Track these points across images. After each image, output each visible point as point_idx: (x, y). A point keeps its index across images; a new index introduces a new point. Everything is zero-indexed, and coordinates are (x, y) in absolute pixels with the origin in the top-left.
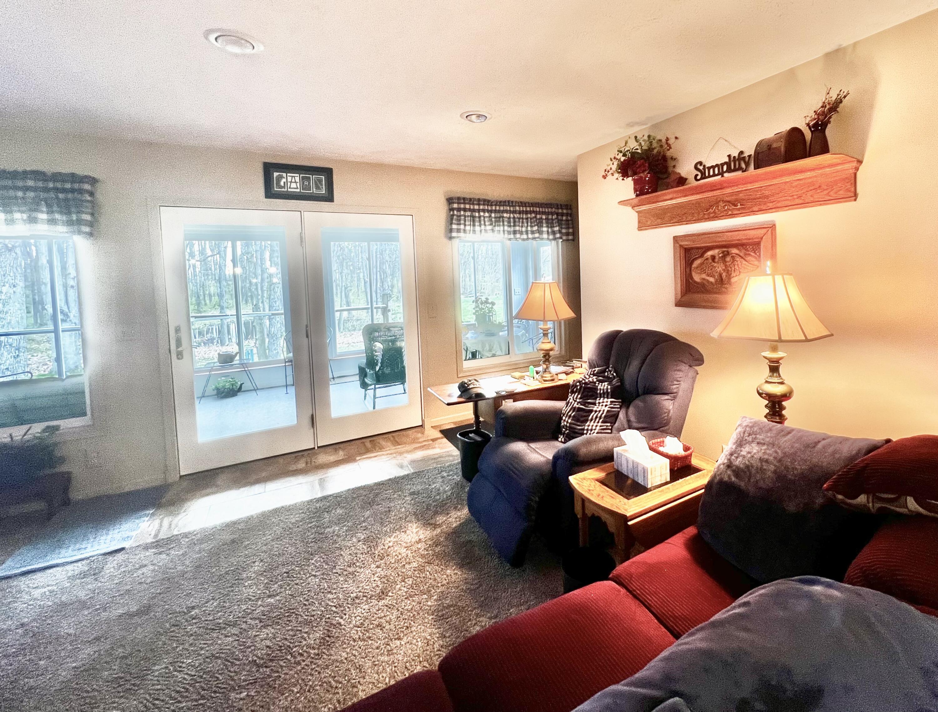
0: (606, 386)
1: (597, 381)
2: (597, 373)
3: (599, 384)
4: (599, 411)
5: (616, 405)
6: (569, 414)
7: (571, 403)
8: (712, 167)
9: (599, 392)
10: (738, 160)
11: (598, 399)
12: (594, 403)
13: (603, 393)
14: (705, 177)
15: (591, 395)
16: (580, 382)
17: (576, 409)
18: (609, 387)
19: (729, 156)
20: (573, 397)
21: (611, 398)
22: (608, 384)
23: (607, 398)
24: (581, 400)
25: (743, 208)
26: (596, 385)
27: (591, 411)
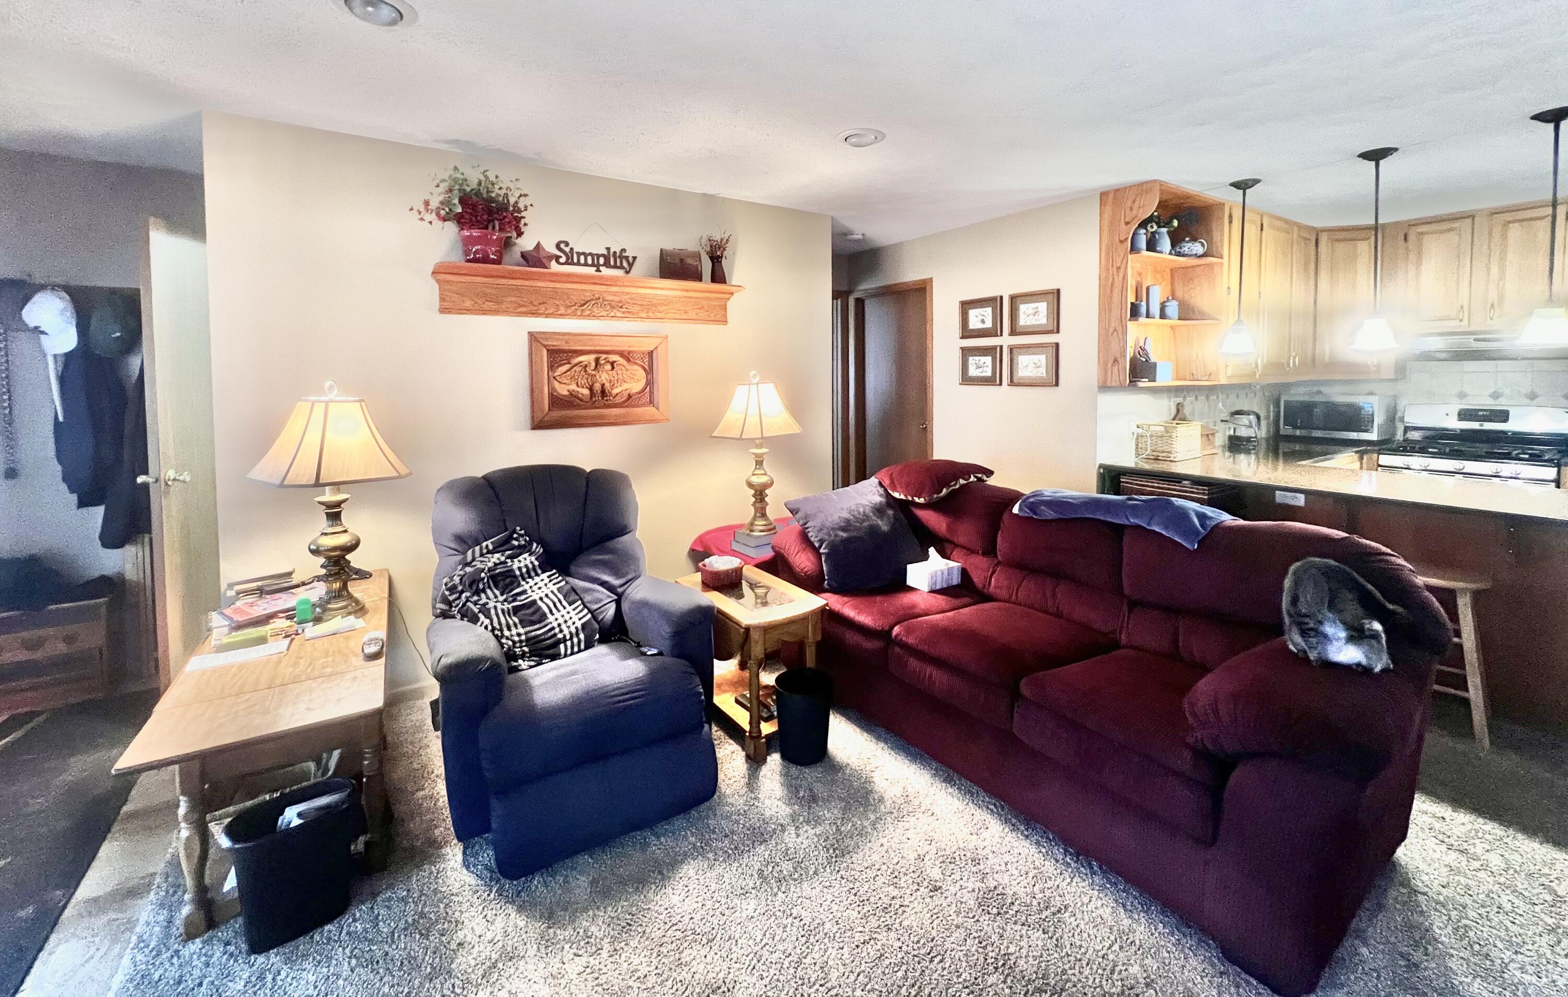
0: (528, 558)
1: (506, 559)
2: (494, 548)
3: (512, 562)
4: (547, 596)
5: (557, 578)
6: (511, 622)
7: (495, 608)
8: (583, 254)
9: (518, 573)
10: (619, 257)
11: (523, 583)
12: (524, 592)
13: (528, 572)
14: (573, 264)
15: (512, 583)
16: (483, 570)
17: (511, 611)
18: (533, 558)
19: (608, 249)
20: (488, 598)
21: (543, 573)
22: (530, 555)
23: (537, 575)
24: (505, 596)
25: (628, 312)
26: (509, 564)
27: (534, 602)
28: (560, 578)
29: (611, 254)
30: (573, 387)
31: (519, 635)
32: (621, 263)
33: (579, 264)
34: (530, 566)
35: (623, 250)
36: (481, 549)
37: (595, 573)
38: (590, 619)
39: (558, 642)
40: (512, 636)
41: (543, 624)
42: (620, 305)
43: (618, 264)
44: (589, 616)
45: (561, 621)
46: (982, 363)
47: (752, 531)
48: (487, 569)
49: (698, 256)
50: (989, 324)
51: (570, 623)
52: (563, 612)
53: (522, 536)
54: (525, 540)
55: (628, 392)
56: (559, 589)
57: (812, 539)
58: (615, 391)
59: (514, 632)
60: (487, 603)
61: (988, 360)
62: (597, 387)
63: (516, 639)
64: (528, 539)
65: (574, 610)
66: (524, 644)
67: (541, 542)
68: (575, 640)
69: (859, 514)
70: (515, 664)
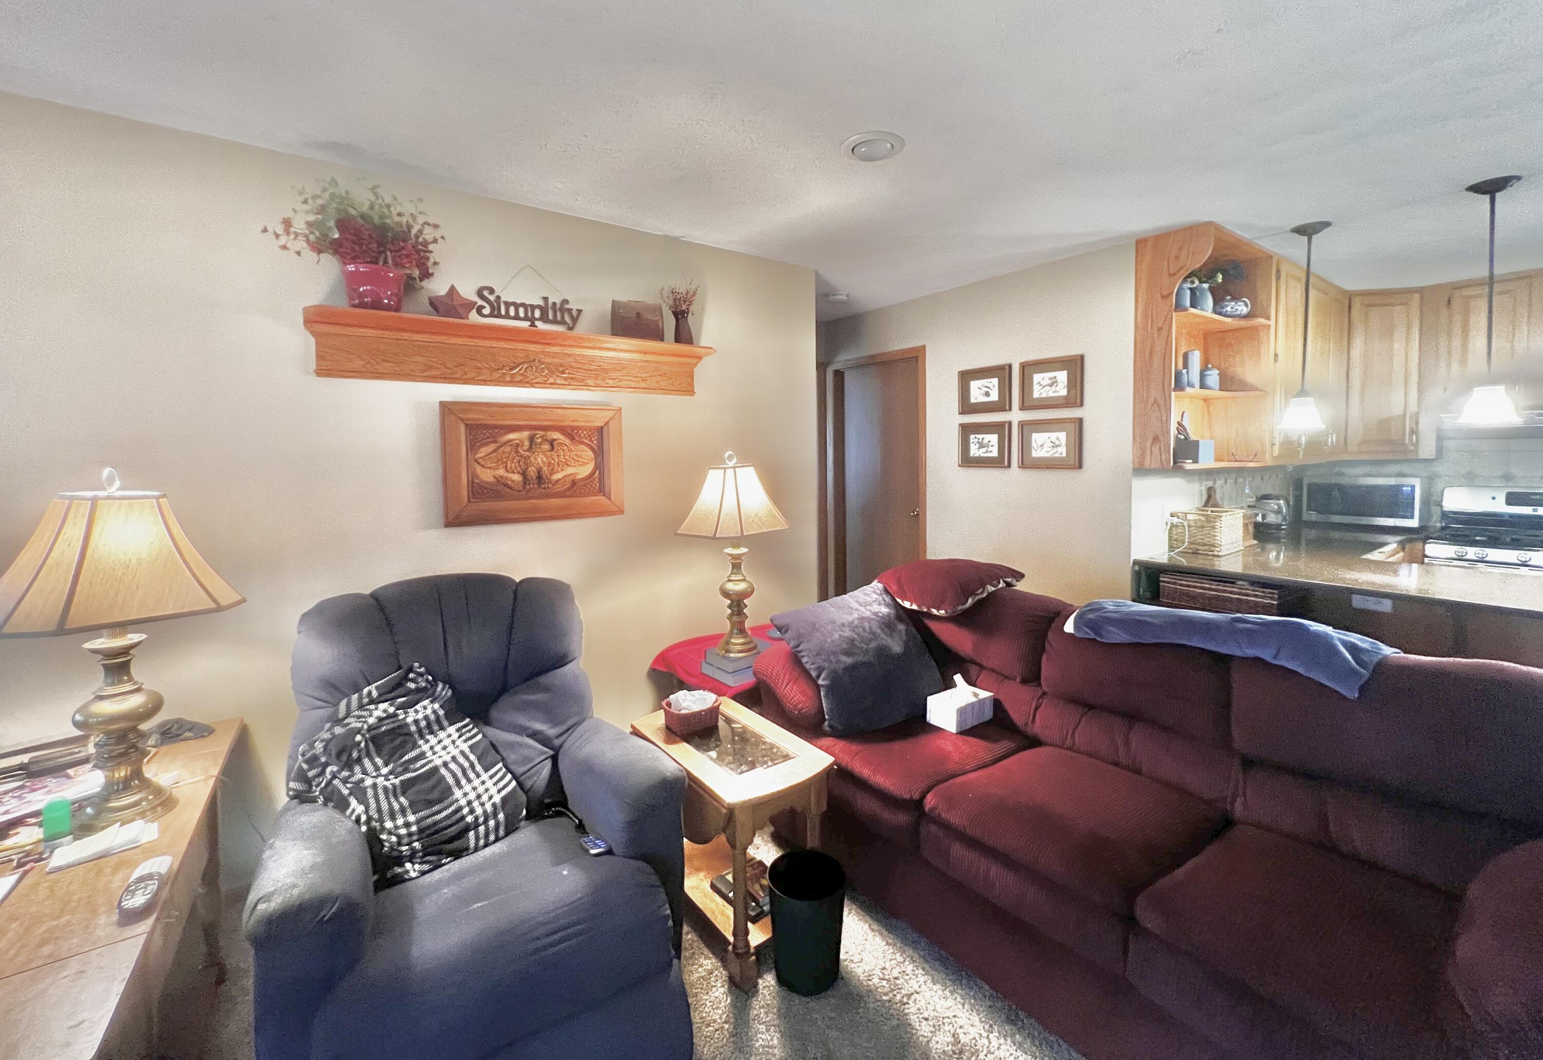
0: (429, 707)
1: (398, 709)
2: (380, 695)
3: (406, 713)
4: (454, 759)
5: (470, 731)
6: (396, 806)
7: (375, 786)
8: (514, 304)
9: (413, 728)
10: (560, 310)
11: (421, 742)
12: (422, 755)
13: (429, 725)
14: (499, 316)
15: (403, 745)
16: (359, 731)
17: (399, 791)
18: (437, 706)
19: (546, 299)
20: (365, 772)
21: (451, 724)
22: (432, 702)
23: (442, 728)
24: (390, 767)
25: (571, 378)
26: (401, 717)
27: (435, 770)
28: (476, 730)
29: (550, 305)
30: (501, 472)
31: (407, 825)
32: (563, 317)
33: (507, 316)
34: (432, 717)
35: (565, 301)
36: (360, 698)
37: (522, 720)
38: (514, 790)
39: (467, 829)
40: (397, 827)
41: (446, 803)
42: (561, 369)
43: (559, 318)
44: (514, 783)
45: (472, 796)
46: (986, 441)
47: (728, 651)
48: (366, 727)
49: (658, 310)
50: (994, 396)
51: (485, 798)
52: (476, 782)
53: (421, 675)
54: (427, 681)
55: (571, 478)
56: (471, 747)
57: (808, 666)
58: (556, 477)
59: (400, 821)
60: (362, 780)
61: (993, 439)
62: (532, 471)
63: (403, 831)
64: (430, 678)
65: (491, 777)
66: (415, 838)
67: (449, 682)
68: (492, 823)
69: (864, 630)
70: (400, 870)
